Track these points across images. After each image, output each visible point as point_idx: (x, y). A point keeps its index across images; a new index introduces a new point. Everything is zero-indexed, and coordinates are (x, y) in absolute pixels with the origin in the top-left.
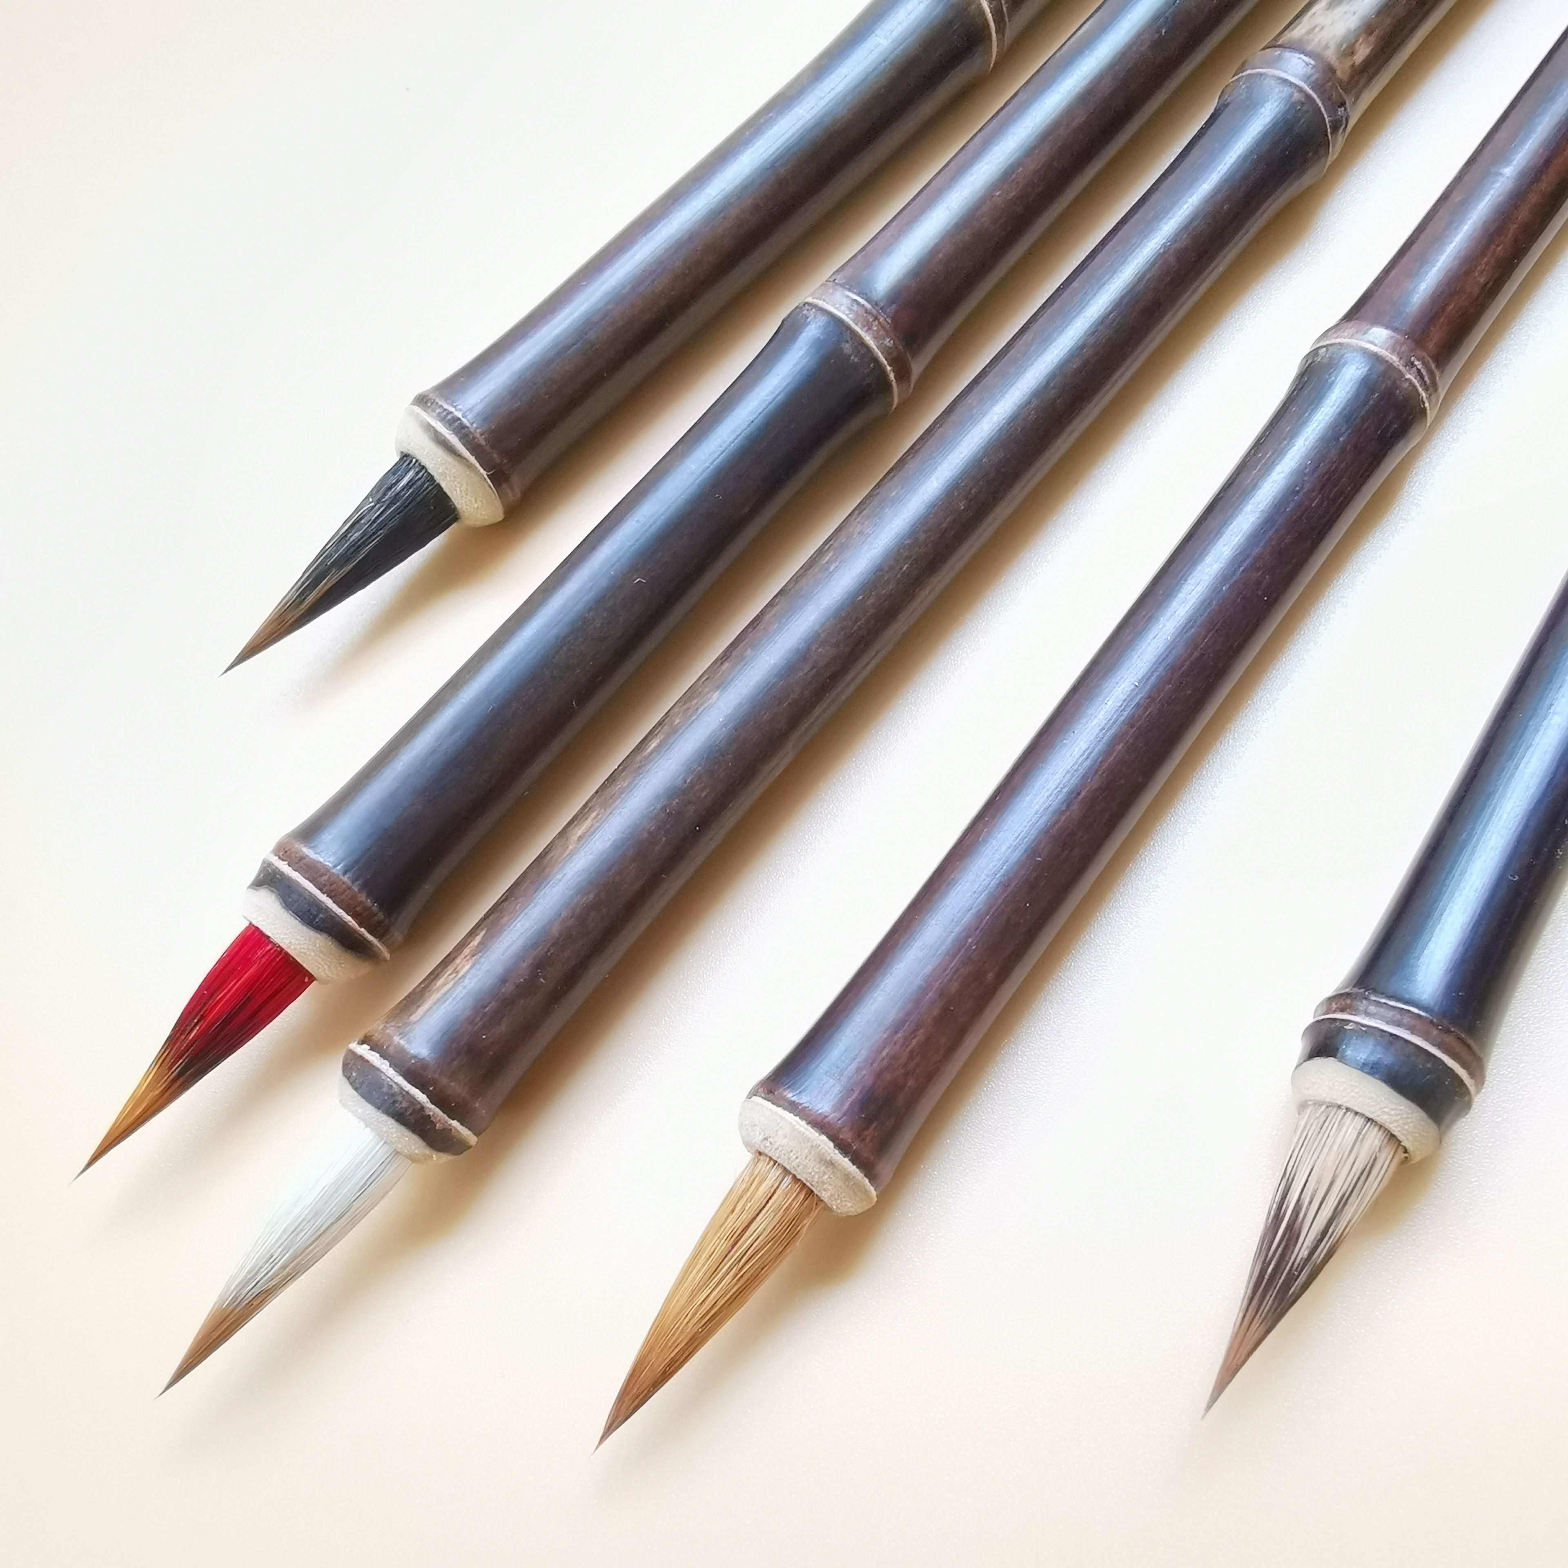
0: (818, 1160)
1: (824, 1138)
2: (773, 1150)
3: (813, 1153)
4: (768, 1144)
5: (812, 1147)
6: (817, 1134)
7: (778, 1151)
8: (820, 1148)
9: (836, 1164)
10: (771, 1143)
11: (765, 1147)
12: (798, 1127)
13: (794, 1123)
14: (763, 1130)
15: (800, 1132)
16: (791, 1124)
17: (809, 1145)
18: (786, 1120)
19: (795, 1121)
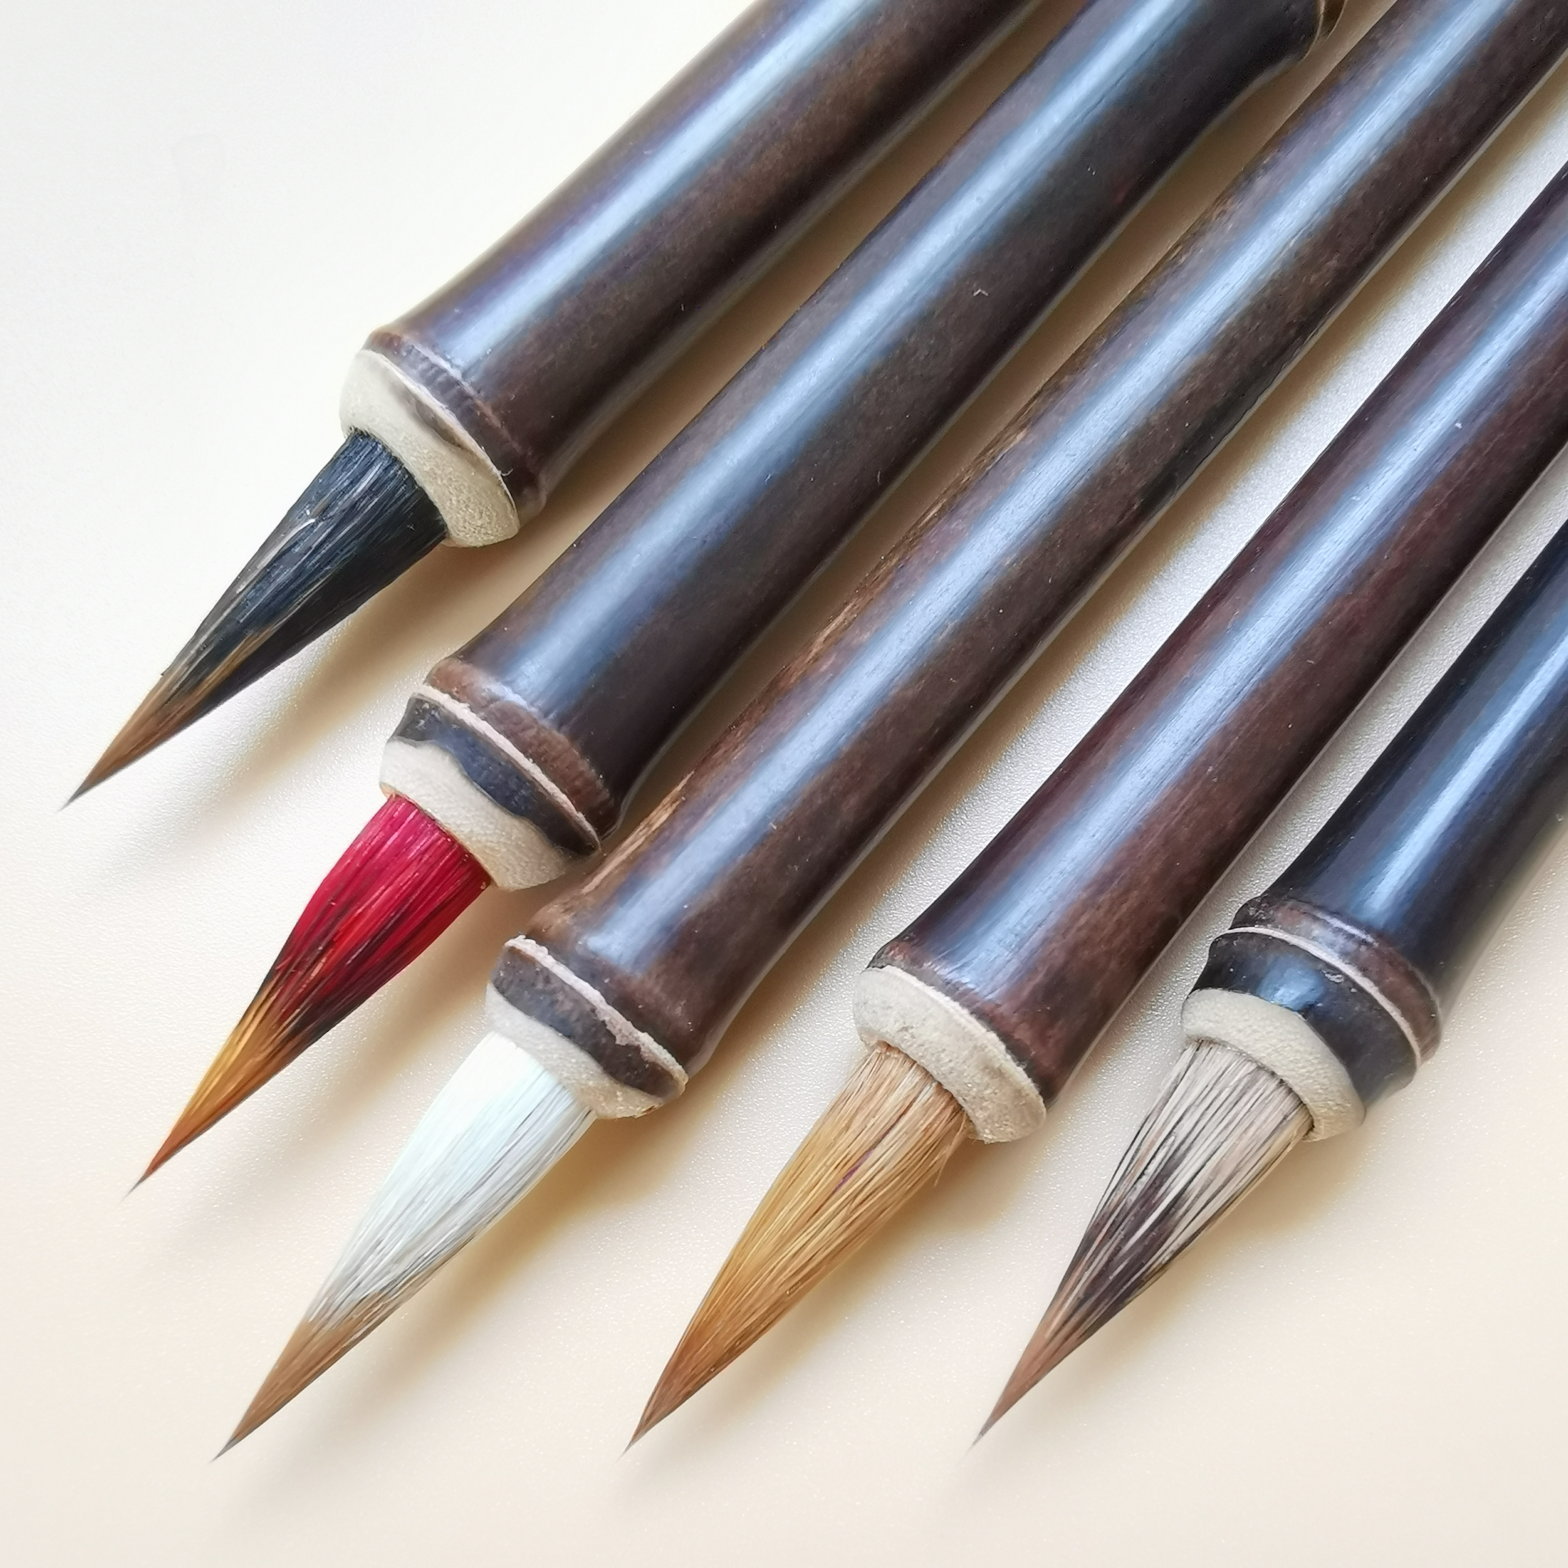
0: (982, 1067)
1: (993, 1036)
2: (915, 1046)
3: (975, 1057)
4: (908, 1037)
5: (975, 1047)
6: (984, 1030)
7: (923, 1048)
8: (987, 1050)
9: (1007, 1075)
10: (913, 1037)
11: (903, 1040)
12: (957, 1017)
13: (952, 1011)
14: (902, 1017)
15: (959, 1025)
16: (947, 1012)
17: (971, 1044)
18: (939, 1006)
19: (953, 1008)
